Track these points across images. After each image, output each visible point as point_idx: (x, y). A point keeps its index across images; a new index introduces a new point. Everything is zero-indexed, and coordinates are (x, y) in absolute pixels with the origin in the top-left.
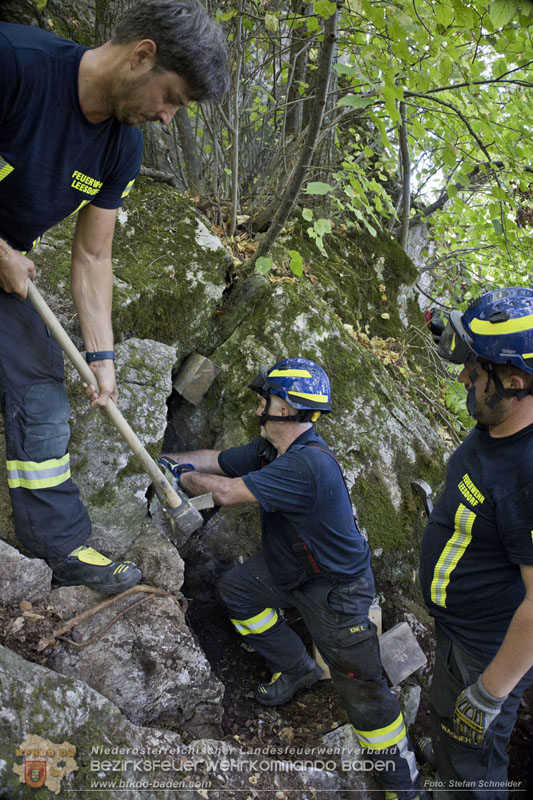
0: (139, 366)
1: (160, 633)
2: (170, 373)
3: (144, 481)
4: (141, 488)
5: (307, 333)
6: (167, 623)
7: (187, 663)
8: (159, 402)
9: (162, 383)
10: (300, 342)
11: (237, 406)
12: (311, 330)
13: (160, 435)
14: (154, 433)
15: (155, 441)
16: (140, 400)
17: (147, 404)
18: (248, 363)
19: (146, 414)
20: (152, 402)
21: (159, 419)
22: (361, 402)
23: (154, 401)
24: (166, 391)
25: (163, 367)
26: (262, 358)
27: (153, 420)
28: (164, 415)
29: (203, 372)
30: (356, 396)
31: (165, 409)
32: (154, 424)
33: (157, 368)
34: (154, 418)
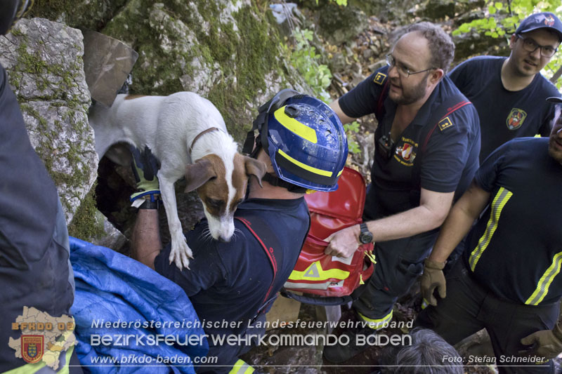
0: (36, 67)
2: (82, 72)
8: (80, 124)
9: (77, 93)
10: (218, 13)
13: (93, 178)
14: (86, 179)
15: (89, 188)
16: (53, 128)
17: (65, 132)
18: (163, 41)
19: (67, 150)
20: (73, 128)
21: (87, 152)
22: (271, 79)
23: (74, 125)
24: (83, 103)
25: (71, 63)
26: (182, 36)
27: (79, 156)
28: (92, 145)
29: (117, 61)
30: (267, 73)
31: (91, 135)
32: (83, 163)
33: (63, 67)
34: (79, 153)
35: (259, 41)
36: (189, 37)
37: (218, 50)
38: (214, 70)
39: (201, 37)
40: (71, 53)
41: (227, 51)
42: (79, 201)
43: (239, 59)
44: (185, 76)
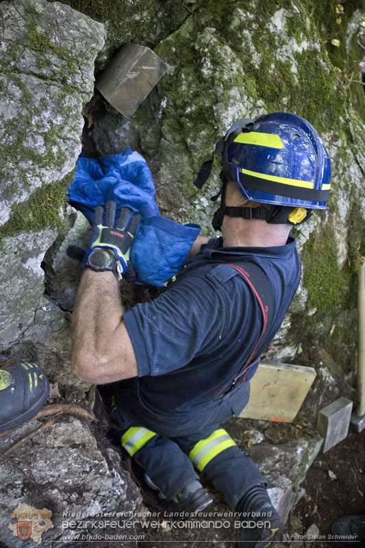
1: (61, 467)
2: (92, 63)
3: (39, 242)
4: (35, 253)
5: (284, 37)
6: (70, 454)
7: (97, 492)
8: (70, 109)
9: (78, 79)
10: (275, 48)
11: (182, 126)
12: (289, 34)
13: (69, 168)
14: (59, 164)
15: (60, 176)
16: (37, 104)
17: (49, 112)
18: (205, 65)
19: (46, 130)
20: (59, 109)
21: (69, 139)
22: (328, 140)
23: (62, 108)
24: (84, 92)
25: (81, 51)
26: (225, 61)
27: (58, 140)
28: (78, 133)
29: (143, 69)
30: (325, 131)
31: (80, 123)
32: (59, 148)
33: (71, 53)
34: (60, 137)
35: (322, 92)
36: (234, 64)
37: (266, 86)
38: (255, 106)
39: (249, 69)
40: (84, 42)
41: (277, 90)
42: (41, 183)
43: (291, 105)
44: (219, 104)
